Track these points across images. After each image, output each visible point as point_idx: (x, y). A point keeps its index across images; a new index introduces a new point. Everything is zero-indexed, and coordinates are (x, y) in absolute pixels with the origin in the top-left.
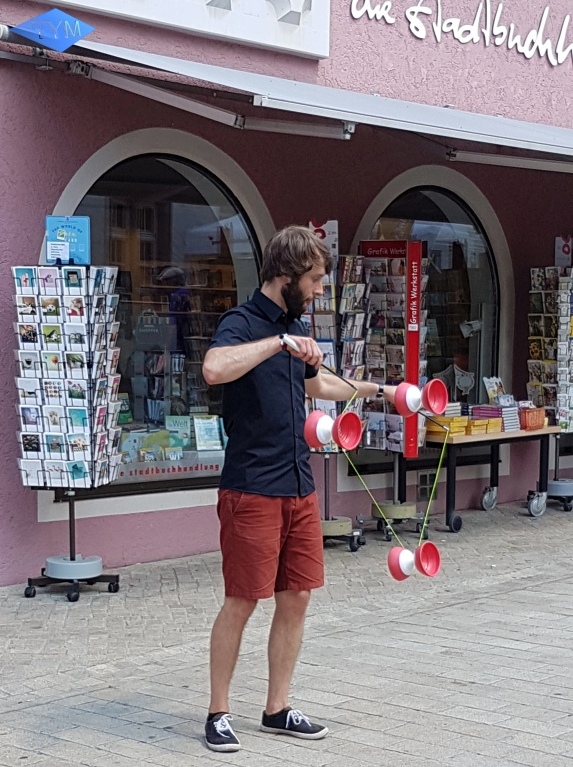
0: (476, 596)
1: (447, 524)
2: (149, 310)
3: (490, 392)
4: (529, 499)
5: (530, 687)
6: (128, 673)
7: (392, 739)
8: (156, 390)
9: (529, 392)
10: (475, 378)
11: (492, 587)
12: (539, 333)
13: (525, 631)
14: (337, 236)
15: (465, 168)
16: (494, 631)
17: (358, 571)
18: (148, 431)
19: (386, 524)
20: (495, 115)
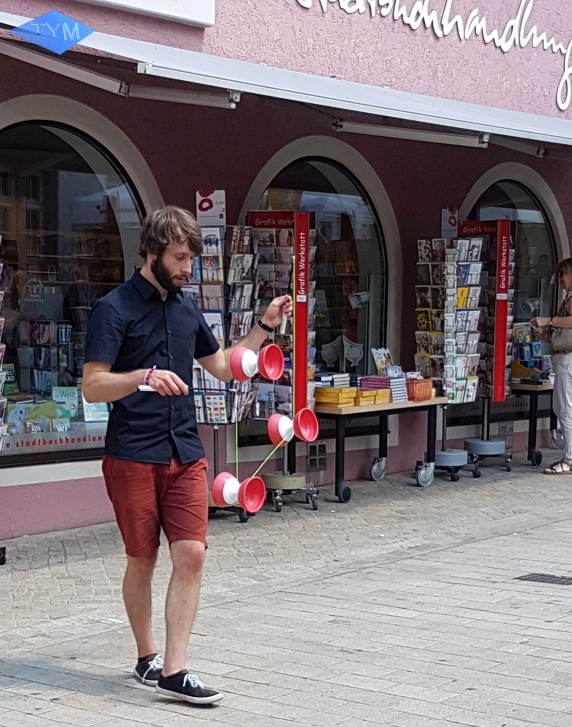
0: (364, 565)
1: (337, 494)
2: (35, 280)
3: (378, 363)
4: (417, 469)
5: (416, 654)
6: (14, 645)
7: (279, 707)
8: (43, 360)
9: (417, 364)
10: (364, 349)
11: (380, 557)
13: (412, 599)
14: (224, 206)
15: (352, 139)
16: (381, 600)
17: (248, 541)
18: (34, 403)
19: (276, 495)
20: (383, 86)
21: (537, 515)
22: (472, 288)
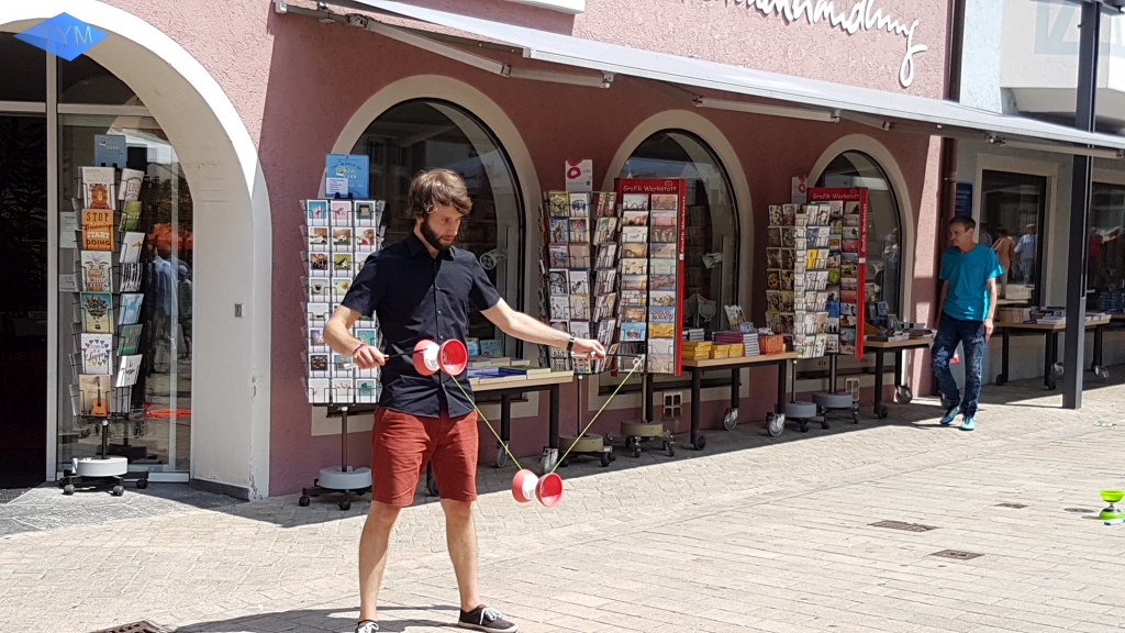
1: (692, 442)
3: (731, 318)
4: (767, 420)
9: (767, 320)
10: (717, 305)
12: (776, 265)
13: (771, 542)
14: (591, 174)
19: (635, 441)
20: (736, 64)
21: (885, 465)
22: (820, 251)
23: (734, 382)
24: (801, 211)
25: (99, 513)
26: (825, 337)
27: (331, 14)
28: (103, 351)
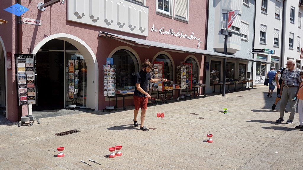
1: (165, 102)
3: (171, 83)
4: (177, 98)
9: (177, 83)
12: (178, 75)
13: (174, 116)
15: (168, 52)
19: (156, 102)
22: (185, 73)
23: (172, 92)
24: (182, 67)
25: (71, 113)
26: (186, 86)
27: (108, 37)
28: (72, 88)
